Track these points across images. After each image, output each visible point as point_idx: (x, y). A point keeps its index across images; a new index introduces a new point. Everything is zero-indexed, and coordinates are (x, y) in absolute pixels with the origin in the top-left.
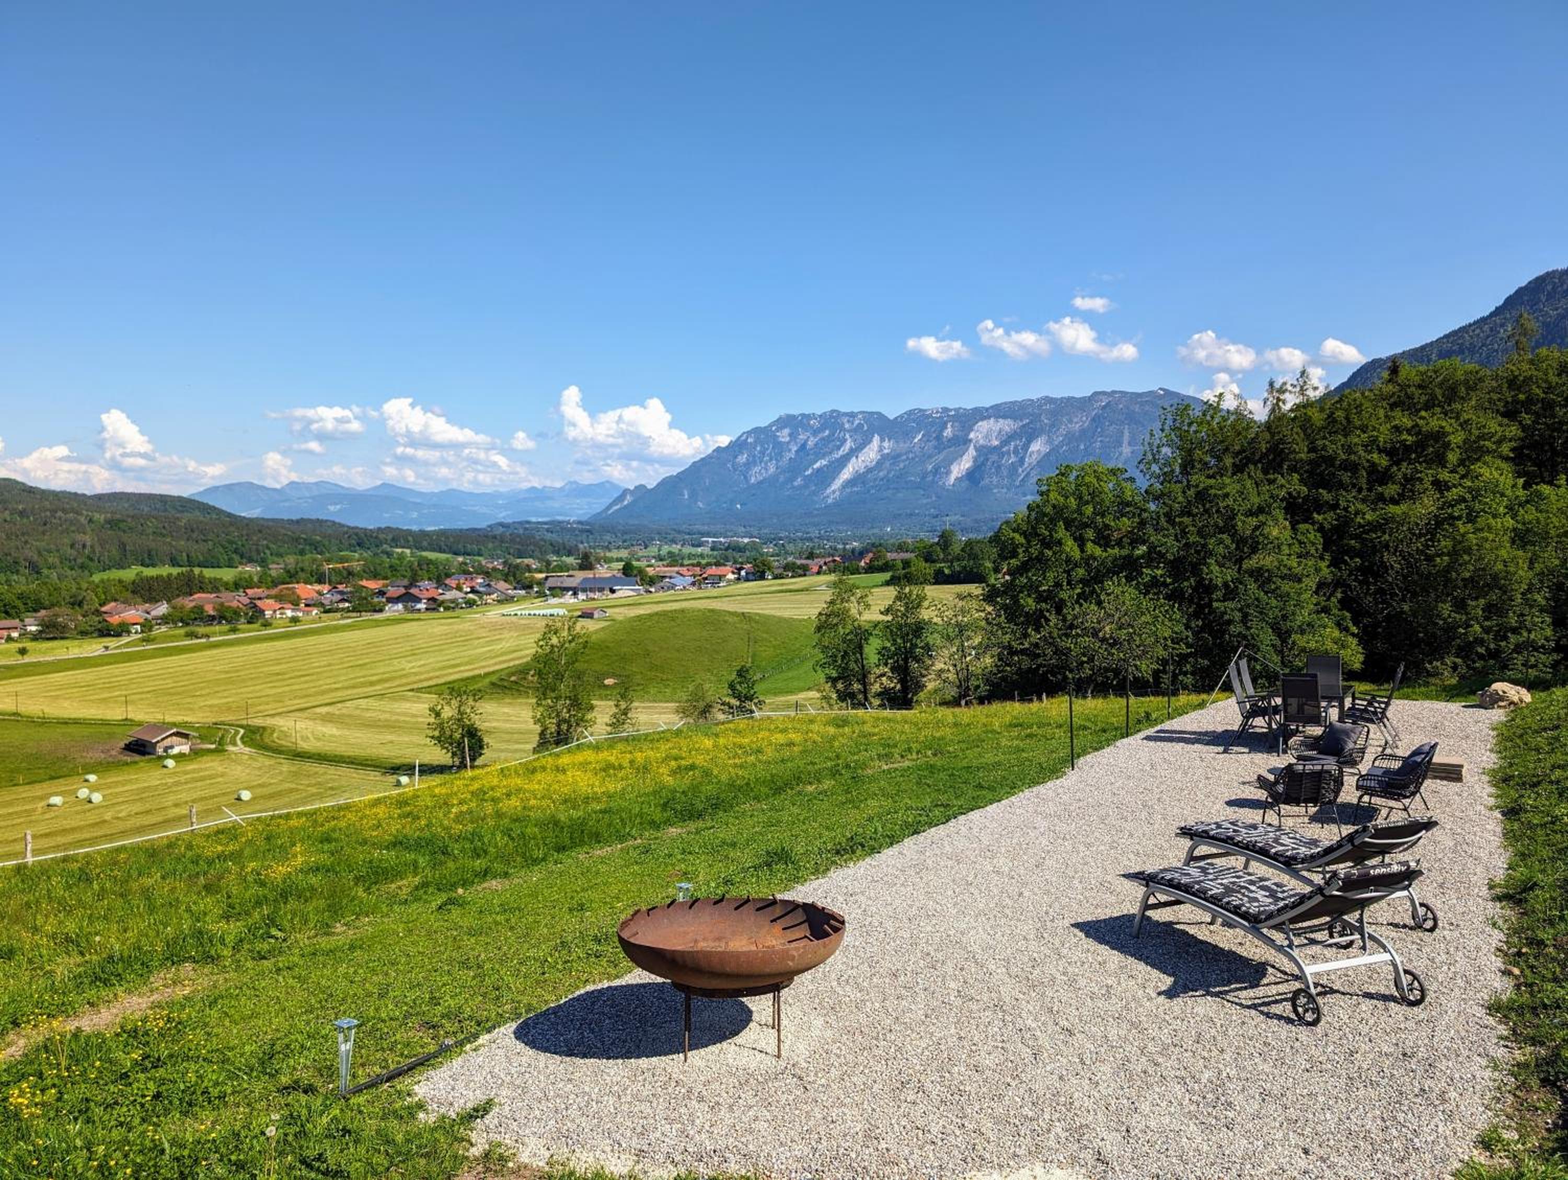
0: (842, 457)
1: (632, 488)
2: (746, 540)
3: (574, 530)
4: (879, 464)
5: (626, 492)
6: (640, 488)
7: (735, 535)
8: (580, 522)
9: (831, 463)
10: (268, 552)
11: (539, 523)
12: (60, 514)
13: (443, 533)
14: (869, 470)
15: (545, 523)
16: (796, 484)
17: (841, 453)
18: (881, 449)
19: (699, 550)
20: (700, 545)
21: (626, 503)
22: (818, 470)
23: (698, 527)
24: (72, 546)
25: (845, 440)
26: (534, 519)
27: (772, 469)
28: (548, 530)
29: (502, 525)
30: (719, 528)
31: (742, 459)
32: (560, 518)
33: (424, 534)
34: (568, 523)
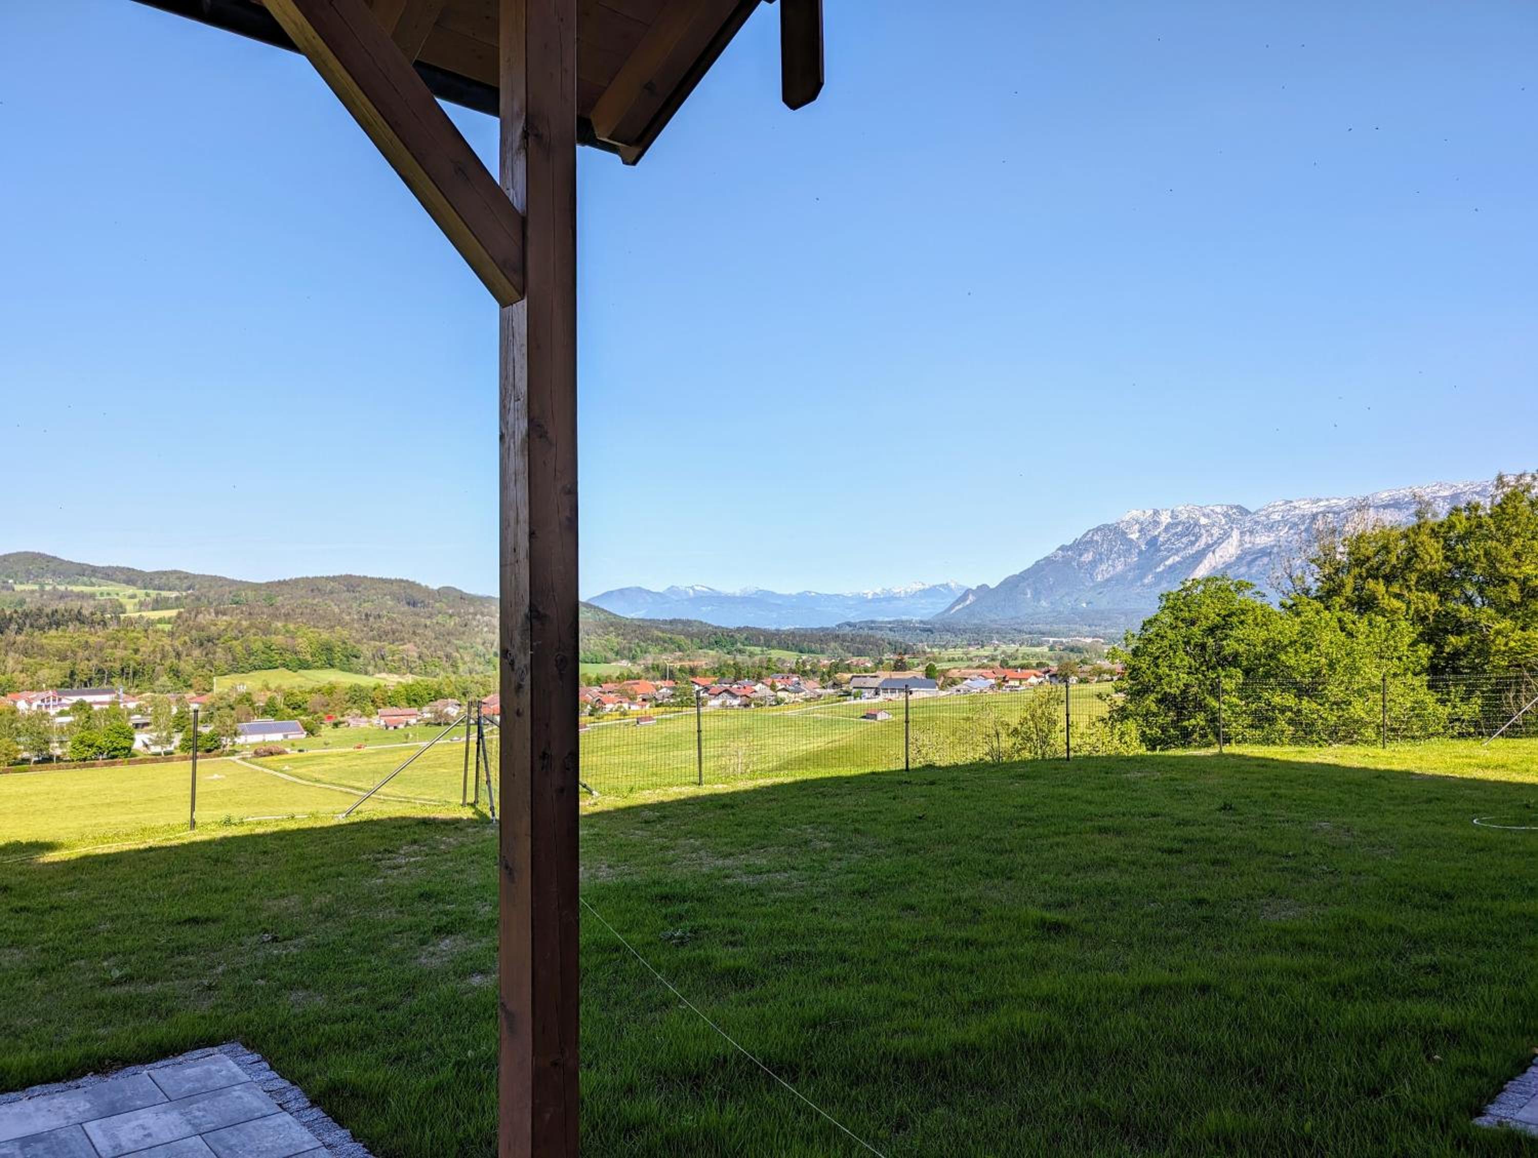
0: (1198, 552)
1: (974, 588)
2: (1089, 640)
3: (915, 629)
4: (1240, 558)
5: (968, 591)
6: (983, 588)
7: (1079, 634)
8: (921, 622)
9: (1185, 559)
10: (638, 650)
11: (882, 622)
12: (479, 617)
13: (793, 634)
14: (1228, 566)
15: (890, 623)
16: (1146, 581)
17: (1196, 548)
18: (1241, 543)
19: (1037, 650)
20: (1039, 645)
21: (968, 602)
22: (1170, 567)
23: (1041, 627)
24: (483, 644)
25: (1201, 535)
26: (880, 619)
27: (1120, 568)
28: (891, 630)
29: (849, 624)
30: (1062, 627)
31: (1088, 557)
32: (904, 618)
33: (777, 633)
34: (911, 622)
